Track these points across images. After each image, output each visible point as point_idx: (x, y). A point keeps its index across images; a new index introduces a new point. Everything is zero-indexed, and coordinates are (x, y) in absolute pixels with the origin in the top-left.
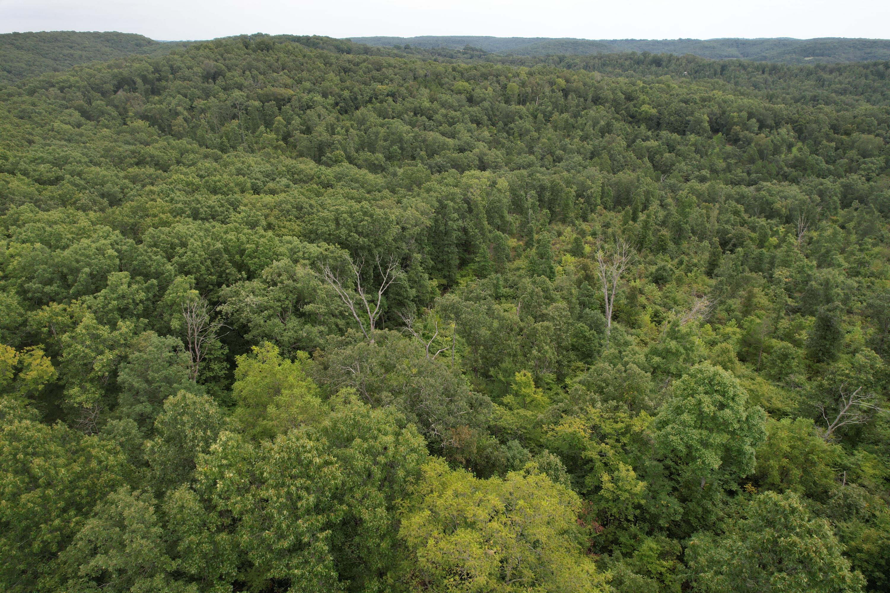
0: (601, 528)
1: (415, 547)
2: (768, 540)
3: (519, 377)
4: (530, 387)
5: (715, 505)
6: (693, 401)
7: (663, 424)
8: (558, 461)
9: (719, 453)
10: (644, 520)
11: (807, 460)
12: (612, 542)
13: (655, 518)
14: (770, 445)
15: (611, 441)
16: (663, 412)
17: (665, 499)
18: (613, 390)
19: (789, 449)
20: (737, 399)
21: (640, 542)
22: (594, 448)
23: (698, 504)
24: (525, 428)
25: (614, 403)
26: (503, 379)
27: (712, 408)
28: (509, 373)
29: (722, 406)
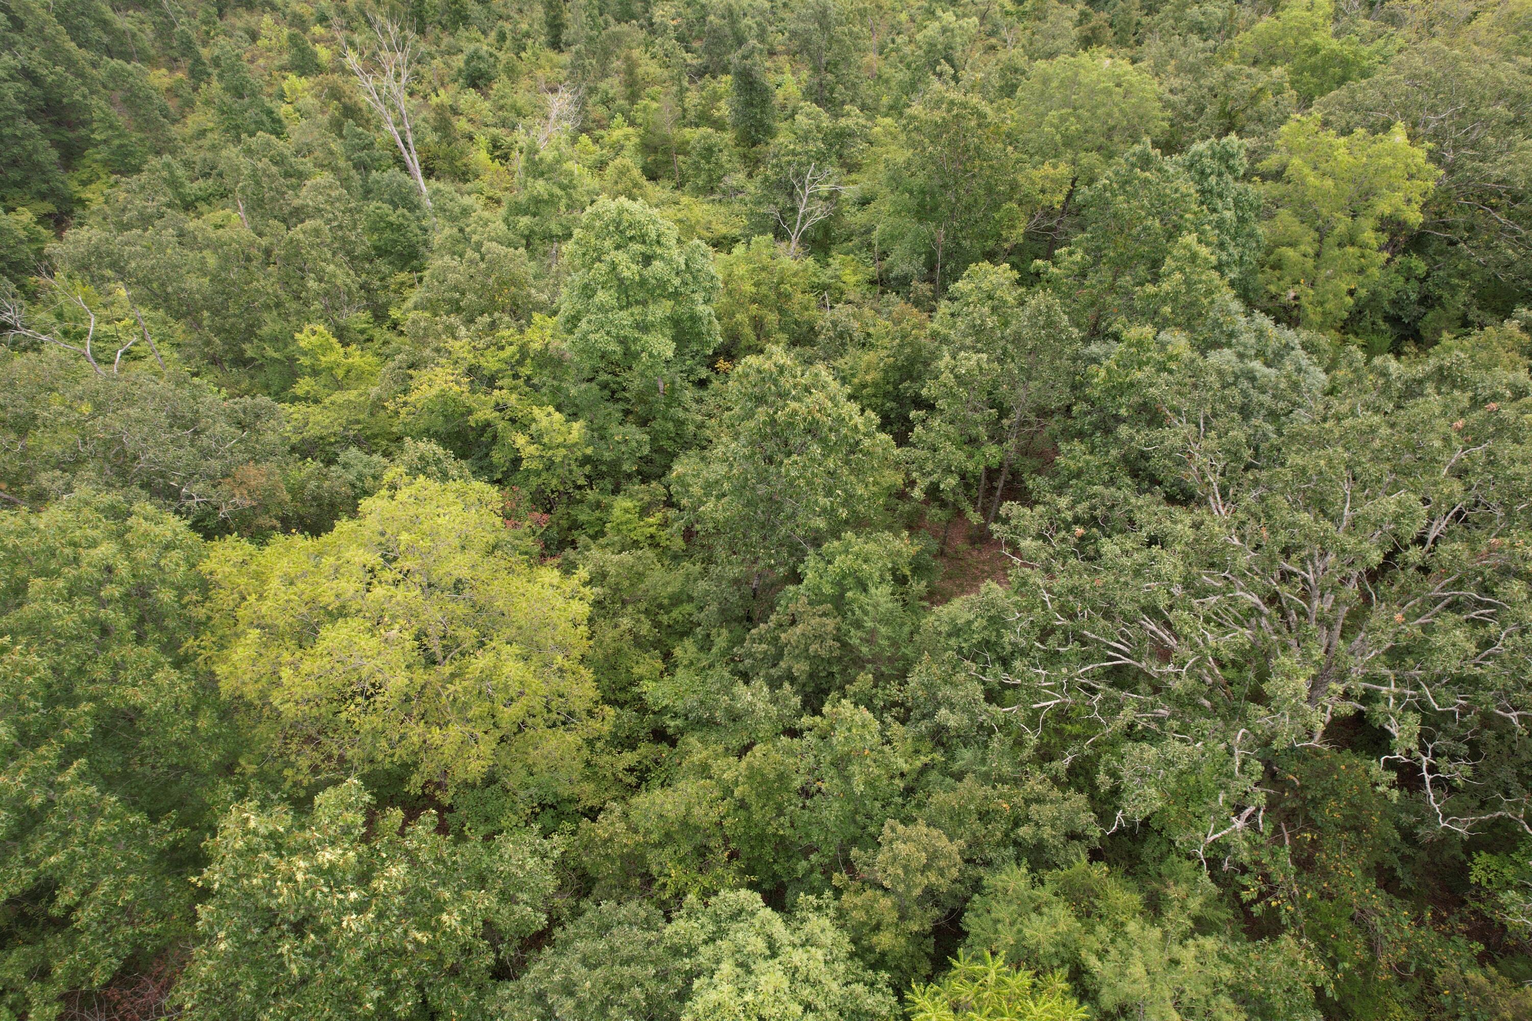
0: (545, 517)
1: (263, 695)
2: (764, 423)
3: (304, 340)
4: (332, 349)
5: (686, 410)
6: (602, 267)
7: (573, 321)
8: (435, 447)
9: (668, 332)
10: (602, 476)
11: (779, 295)
12: (570, 529)
13: (615, 464)
14: (730, 293)
15: (507, 382)
16: (566, 303)
17: (617, 432)
18: (475, 298)
19: (754, 290)
20: (663, 240)
21: (607, 508)
22: (484, 404)
23: (665, 418)
24: (358, 422)
25: (486, 319)
26: (276, 355)
27: (634, 267)
28: (283, 340)
29: (647, 260)
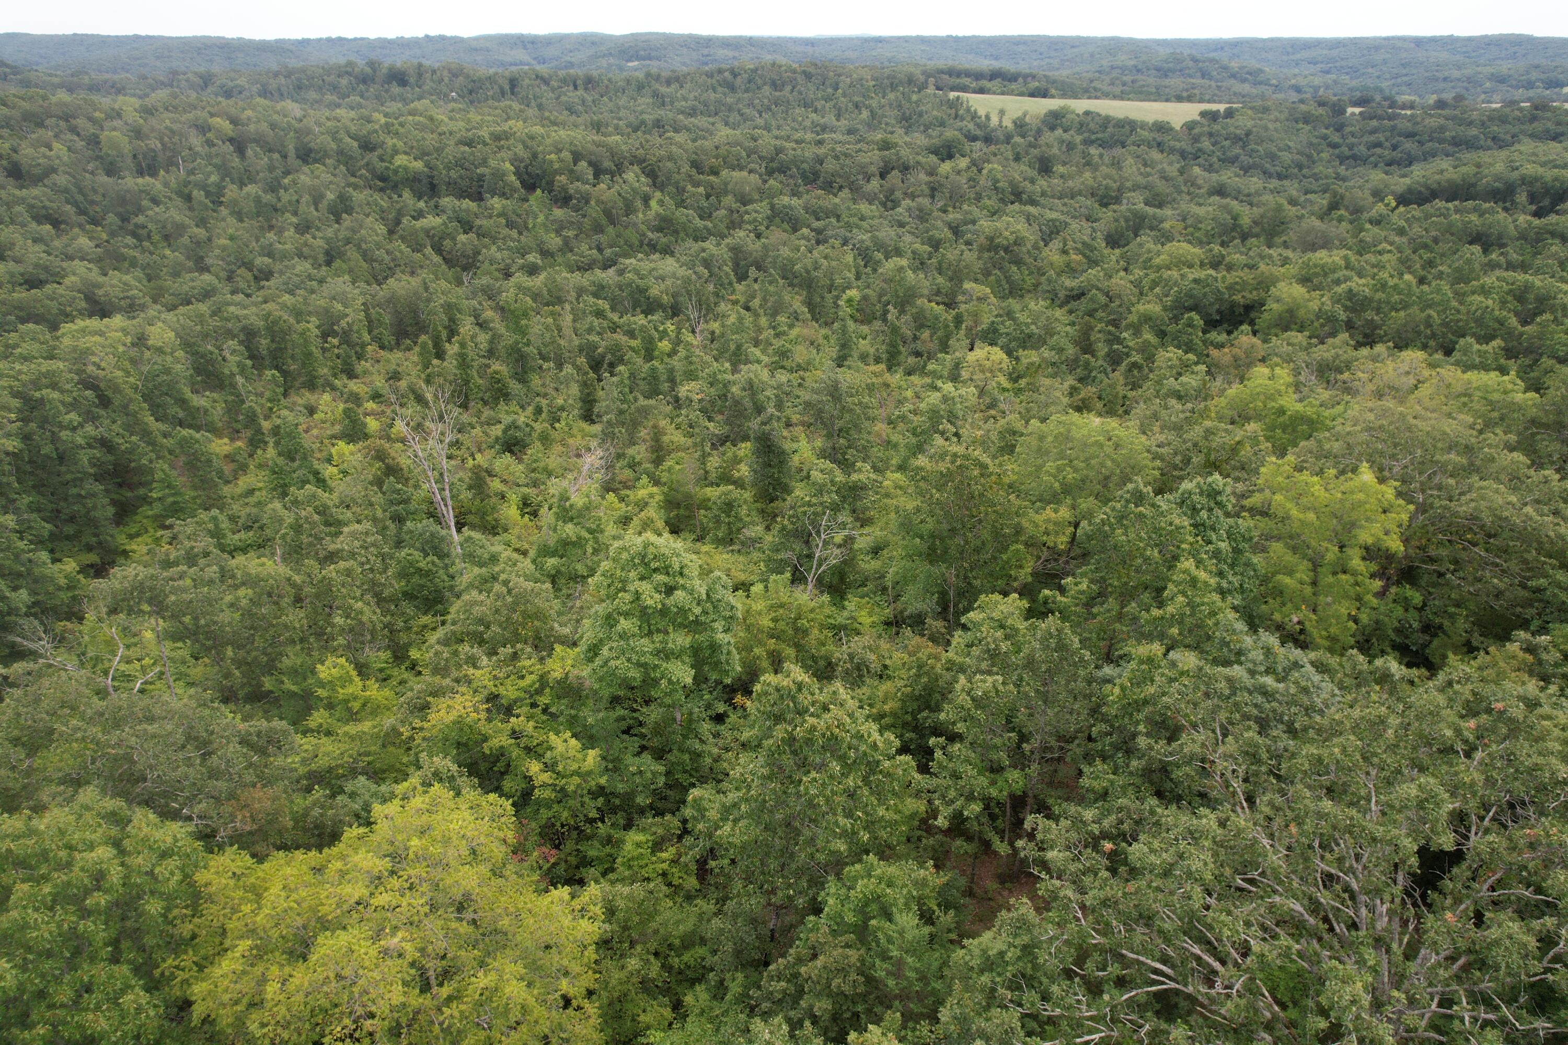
0: (554, 852)
2: (783, 739)
3: (325, 671)
4: (351, 681)
5: (702, 741)
6: (628, 597)
7: (594, 651)
8: (450, 764)
9: (687, 660)
10: (614, 810)
11: (797, 630)
12: (577, 867)
13: (629, 797)
14: (748, 629)
15: (525, 709)
16: (589, 631)
17: (632, 763)
18: (499, 630)
19: (772, 625)
20: (686, 571)
21: (619, 844)
22: (500, 731)
23: (681, 750)
24: (368, 754)
25: (509, 650)
26: (294, 688)
27: (657, 596)
28: (304, 673)
29: (670, 590)
